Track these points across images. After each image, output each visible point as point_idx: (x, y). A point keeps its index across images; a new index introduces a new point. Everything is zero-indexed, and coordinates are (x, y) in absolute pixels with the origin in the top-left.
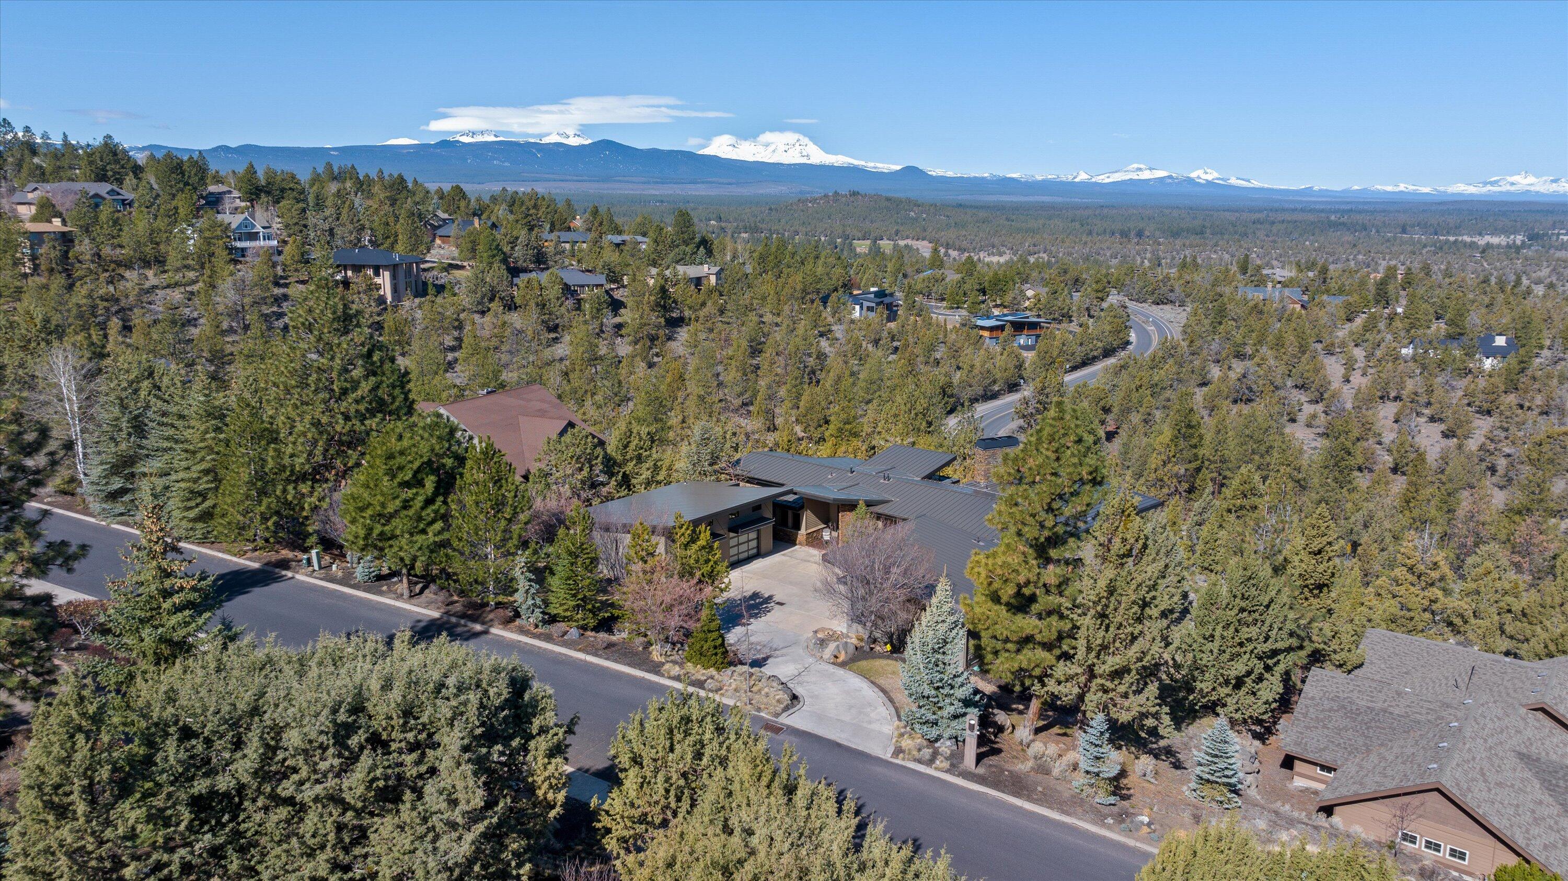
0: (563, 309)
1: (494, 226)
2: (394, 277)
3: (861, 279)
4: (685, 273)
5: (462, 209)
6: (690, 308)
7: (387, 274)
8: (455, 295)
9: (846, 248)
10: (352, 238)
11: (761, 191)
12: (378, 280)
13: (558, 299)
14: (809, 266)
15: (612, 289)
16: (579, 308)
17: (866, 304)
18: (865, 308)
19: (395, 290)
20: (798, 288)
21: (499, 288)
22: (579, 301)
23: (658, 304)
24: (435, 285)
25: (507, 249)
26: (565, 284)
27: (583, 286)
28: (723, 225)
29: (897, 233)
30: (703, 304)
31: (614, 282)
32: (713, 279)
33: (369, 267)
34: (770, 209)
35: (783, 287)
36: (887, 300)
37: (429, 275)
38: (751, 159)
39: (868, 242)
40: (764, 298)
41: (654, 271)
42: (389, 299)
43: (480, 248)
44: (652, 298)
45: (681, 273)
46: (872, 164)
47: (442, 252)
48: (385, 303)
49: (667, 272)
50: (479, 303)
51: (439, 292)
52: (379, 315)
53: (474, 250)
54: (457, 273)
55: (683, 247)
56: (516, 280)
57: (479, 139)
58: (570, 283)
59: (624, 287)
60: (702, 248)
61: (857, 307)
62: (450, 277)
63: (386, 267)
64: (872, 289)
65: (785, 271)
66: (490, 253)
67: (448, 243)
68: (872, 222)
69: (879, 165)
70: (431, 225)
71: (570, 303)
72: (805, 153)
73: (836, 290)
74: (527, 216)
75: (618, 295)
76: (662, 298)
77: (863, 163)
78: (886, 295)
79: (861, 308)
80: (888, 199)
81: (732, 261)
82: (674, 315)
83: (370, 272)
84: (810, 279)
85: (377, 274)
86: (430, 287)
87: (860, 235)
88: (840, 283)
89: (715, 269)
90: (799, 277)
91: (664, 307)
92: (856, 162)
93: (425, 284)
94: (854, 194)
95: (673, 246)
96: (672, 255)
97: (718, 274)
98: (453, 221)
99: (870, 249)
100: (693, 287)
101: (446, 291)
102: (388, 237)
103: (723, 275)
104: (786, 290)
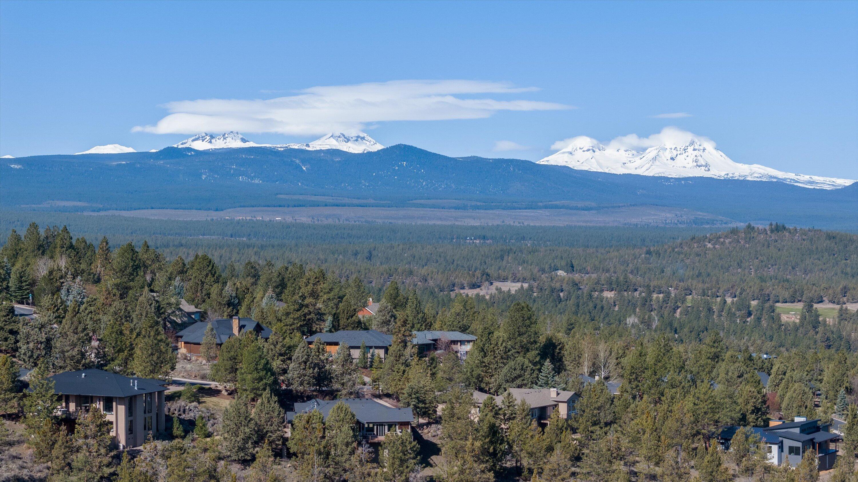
0: (354, 459)
1: (259, 328)
2: (130, 412)
3: (782, 397)
4: (523, 403)
5: (213, 296)
6: (531, 454)
7: (122, 409)
8: (209, 435)
9: (765, 316)
10: (75, 352)
11: (634, 221)
12: (110, 417)
13: (347, 444)
14: (703, 387)
15: (421, 426)
16: (376, 460)
17: (787, 443)
18: (786, 449)
19: (130, 430)
20: (686, 421)
21: (268, 428)
22: (376, 446)
23: (484, 451)
24: (182, 421)
25: (276, 364)
26: (358, 422)
27: (382, 424)
28: (577, 277)
29: (845, 291)
30: (550, 449)
31: (425, 414)
32: (563, 409)
33: (99, 399)
34: (649, 252)
35: (665, 418)
36: (819, 437)
37: (174, 406)
38: (620, 171)
39: (800, 306)
40: (636, 440)
41: (480, 397)
42: (122, 443)
43: (243, 367)
44: (478, 444)
45: (518, 402)
46: (807, 178)
47: (189, 366)
48: (117, 447)
49: (499, 400)
50: (242, 449)
51: (186, 432)
52: (108, 465)
53: (234, 370)
54: (210, 401)
55: (520, 359)
56: (290, 415)
57: (219, 144)
58: (364, 420)
59: (438, 421)
60: (547, 363)
61: (775, 448)
62: (201, 407)
63: (120, 400)
64: (797, 420)
65: (669, 393)
66: (255, 375)
67: (197, 352)
68: (806, 272)
69: (816, 178)
70: (173, 322)
71: (363, 451)
72: (702, 162)
73: (743, 420)
74: (302, 306)
75: (428, 434)
76: (491, 442)
77: (792, 176)
78: (817, 429)
79: (781, 448)
80: (831, 237)
81: (592, 374)
82: (508, 465)
83: (100, 405)
84: (704, 407)
85: (108, 408)
86: (176, 424)
87: (787, 295)
88: (750, 407)
89: (567, 395)
90: (688, 403)
91: (494, 455)
92: (780, 175)
93: (169, 419)
94: (778, 229)
95: (506, 357)
96: (505, 370)
97: (571, 402)
98: (203, 316)
99: (803, 318)
100: (535, 424)
101: (196, 430)
102: (121, 351)
103: (577, 405)
104: (669, 423)
